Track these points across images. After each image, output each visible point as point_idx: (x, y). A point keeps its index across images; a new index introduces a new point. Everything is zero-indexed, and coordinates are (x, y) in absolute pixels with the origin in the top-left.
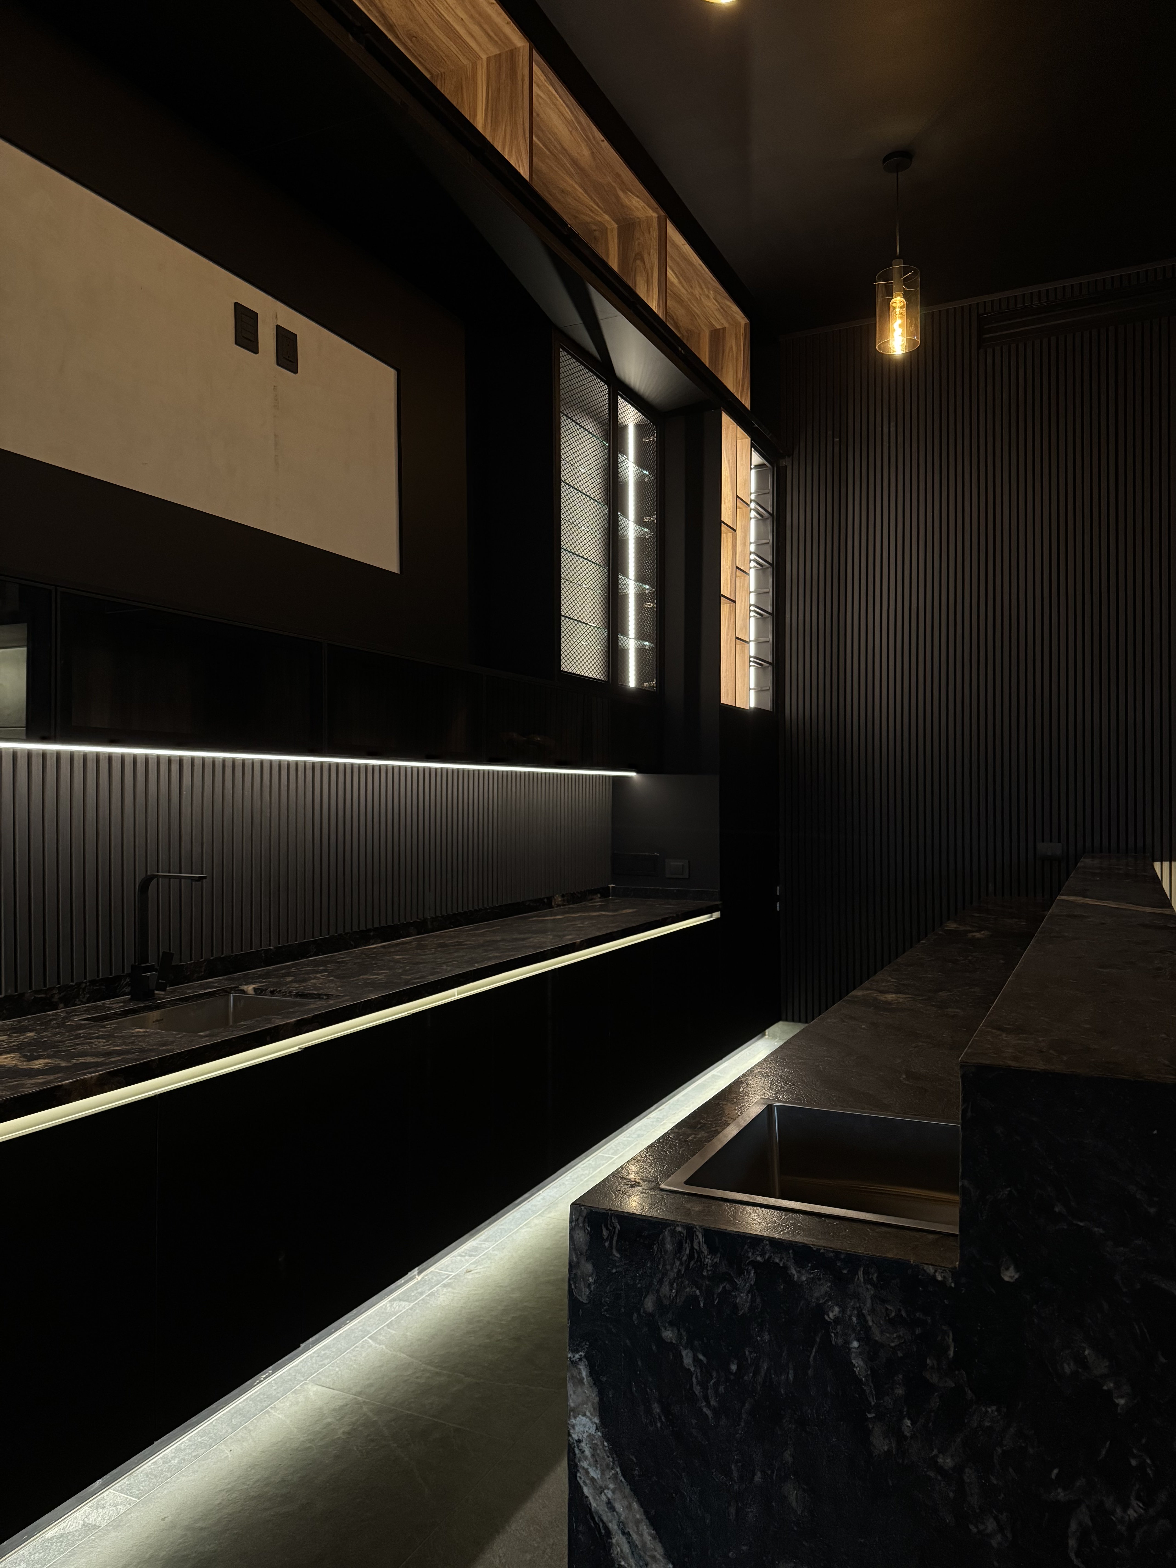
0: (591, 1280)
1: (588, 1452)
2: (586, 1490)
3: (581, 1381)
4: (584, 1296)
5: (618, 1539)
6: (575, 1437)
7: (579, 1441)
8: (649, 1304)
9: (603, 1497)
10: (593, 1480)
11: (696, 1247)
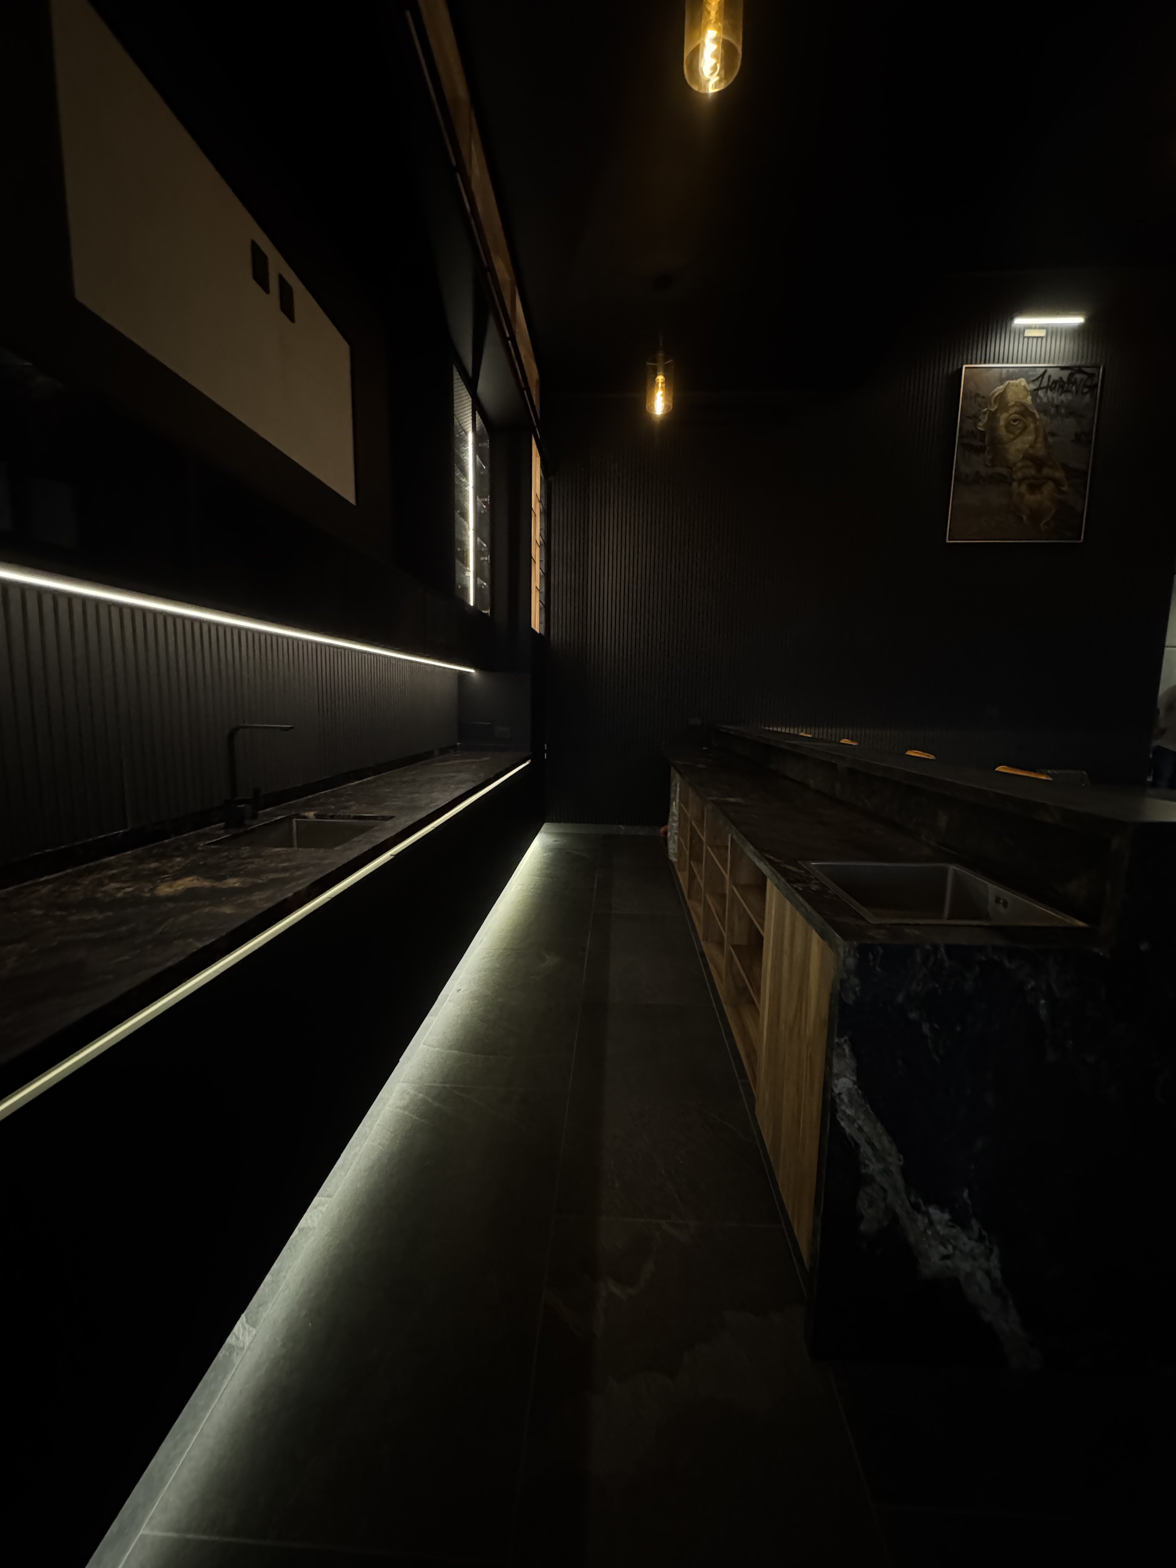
0: (857, 989)
1: (846, 1100)
2: (842, 1124)
3: (844, 1056)
4: (850, 999)
5: (865, 1149)
6: (837, 1091)
7: (840, 1094)
8: (900, 998)
9: (856, 1125)
10: (848, 1116)
11: (939, 957)
